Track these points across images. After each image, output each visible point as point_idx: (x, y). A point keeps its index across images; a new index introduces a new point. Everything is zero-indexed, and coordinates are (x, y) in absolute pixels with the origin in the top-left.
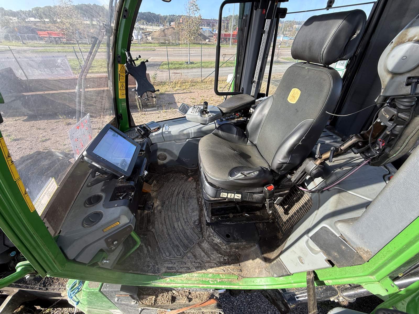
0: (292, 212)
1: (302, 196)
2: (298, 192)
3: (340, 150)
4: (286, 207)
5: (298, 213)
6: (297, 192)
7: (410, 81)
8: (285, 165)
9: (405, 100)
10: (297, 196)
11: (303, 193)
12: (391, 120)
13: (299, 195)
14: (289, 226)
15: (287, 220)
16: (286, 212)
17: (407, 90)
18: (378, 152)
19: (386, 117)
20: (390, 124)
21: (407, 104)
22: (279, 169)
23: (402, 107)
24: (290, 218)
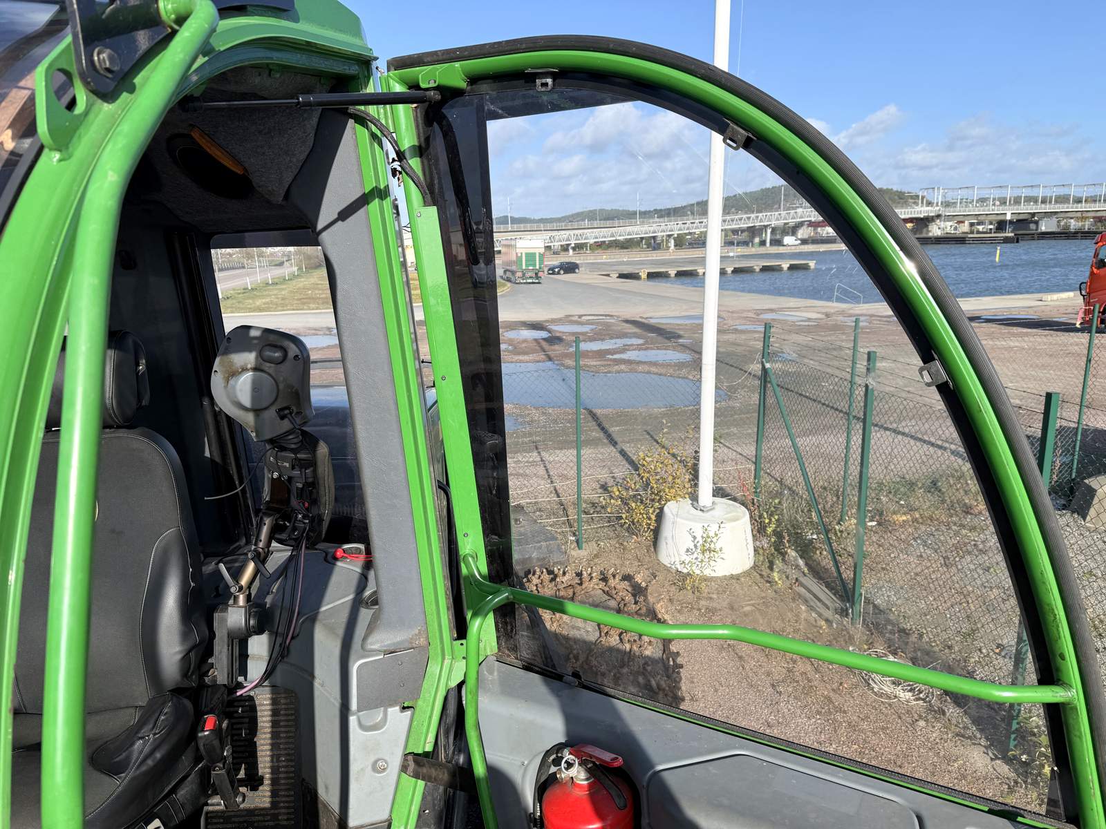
0: (264, 766)
1: (253, 708)
2: (237, 712)
3: (261, 550)
4: (242, 774)
5: (279, 749)
6: (236, 715)
7: (282, 413)
8: (192, 655)
9: (291, 437)
10: (243, 723)
11: (251, 703)
12: (293, 468)
13: (245, 715)
14: (288, 796)
15: (274, 794)
16: (254, 782)
17: (286, 425)
18: (307, 521)
19: (285, 467)
20: (296, 473)
21: (295, 440)
22: (185, 674)
23: (293, 446)
24: (274, 782)
